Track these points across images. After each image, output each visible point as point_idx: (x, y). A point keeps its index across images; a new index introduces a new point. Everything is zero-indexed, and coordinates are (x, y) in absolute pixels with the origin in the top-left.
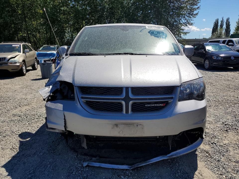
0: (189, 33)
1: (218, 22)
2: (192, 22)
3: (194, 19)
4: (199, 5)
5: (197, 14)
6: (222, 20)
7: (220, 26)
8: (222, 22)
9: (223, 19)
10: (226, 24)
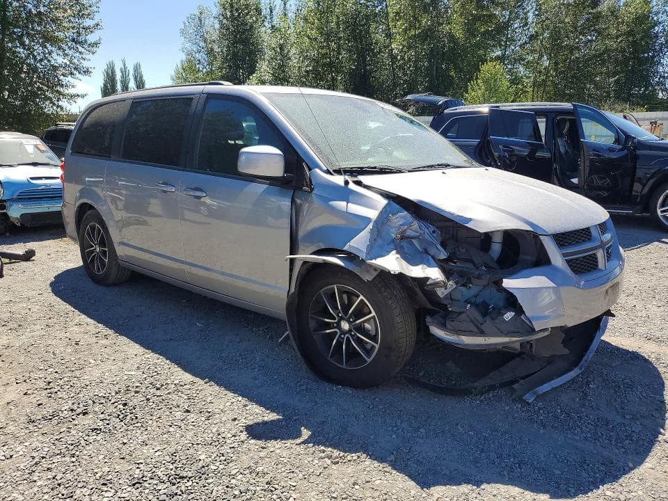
0: (83, 96)
1: (113, 72)
2: (85, 64)
3: (90, 56)
4: (97, 18)
5: (96, 44)
6: (123, 67)
7: (122, 82)
8: (124, 72)
9: (124, 65)
10: (136, 78)
